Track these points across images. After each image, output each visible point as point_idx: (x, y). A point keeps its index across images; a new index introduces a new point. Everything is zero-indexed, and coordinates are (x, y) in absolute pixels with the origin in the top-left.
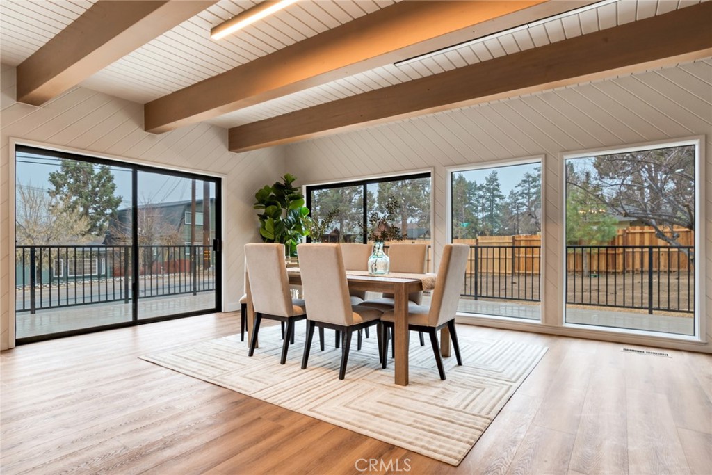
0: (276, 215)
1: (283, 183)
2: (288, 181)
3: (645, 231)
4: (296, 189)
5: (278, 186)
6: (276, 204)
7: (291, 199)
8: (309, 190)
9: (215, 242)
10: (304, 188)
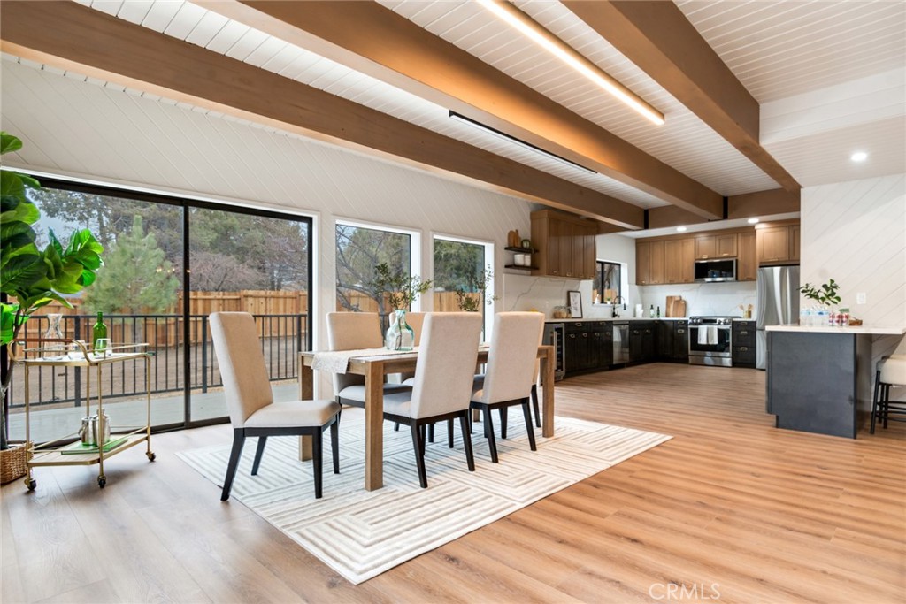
3: (199, 297)
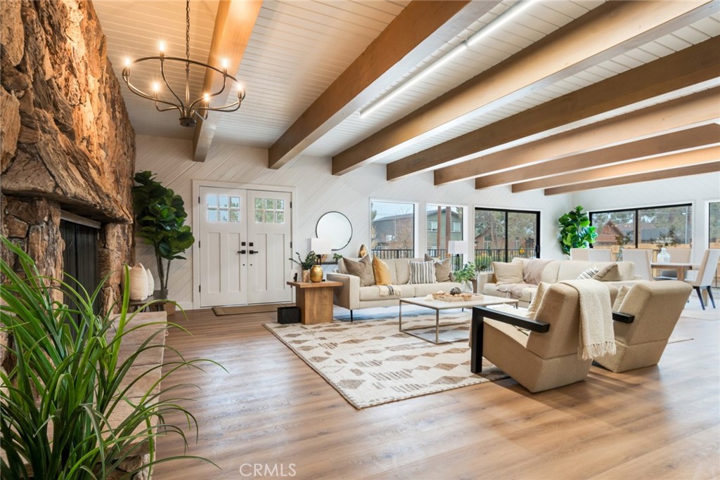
0: (573, 231)
1: (575, 211)
2: (578, 209)
4: (584, 214)
5: (572, 213)
6: (573, 225)
7: (581, 220)
8: (591, 214)
9: (536, 247)
10: (588, 213)
